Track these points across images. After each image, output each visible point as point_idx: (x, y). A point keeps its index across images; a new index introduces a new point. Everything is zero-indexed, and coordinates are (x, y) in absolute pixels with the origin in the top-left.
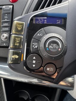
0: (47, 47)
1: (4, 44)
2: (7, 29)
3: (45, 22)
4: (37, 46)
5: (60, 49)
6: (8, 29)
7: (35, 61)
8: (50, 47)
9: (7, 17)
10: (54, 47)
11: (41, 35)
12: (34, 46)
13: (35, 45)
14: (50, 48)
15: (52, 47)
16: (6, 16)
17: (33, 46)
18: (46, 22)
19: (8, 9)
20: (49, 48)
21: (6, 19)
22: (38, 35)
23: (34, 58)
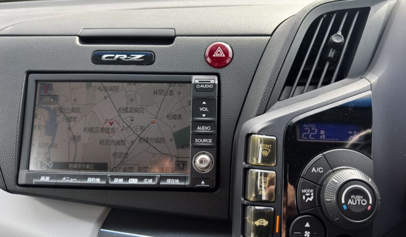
0: (343, 201)
1: (203, 182)
2: (208, 141)
3: (321, 137)
4: (312, 197)
5: (369, 208)
6: (210, 141)
7: (309, 233)
8: (350, 202)
9: (206, 109)
10: (357, 201)
11: (321, 170)
12: (307, 197)
13: (308, 194)
14: (350, 204)
15: (354, 202)
16: (204, 106)
17: (304, 197)
18: (324, 136)
19: (209, 86)
20: (347, 205)
21: (204, 115)
22: (314, 170)
23: (307, 225)
